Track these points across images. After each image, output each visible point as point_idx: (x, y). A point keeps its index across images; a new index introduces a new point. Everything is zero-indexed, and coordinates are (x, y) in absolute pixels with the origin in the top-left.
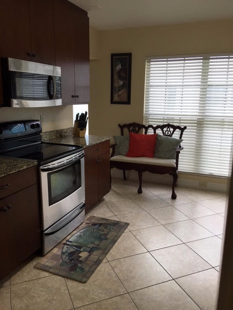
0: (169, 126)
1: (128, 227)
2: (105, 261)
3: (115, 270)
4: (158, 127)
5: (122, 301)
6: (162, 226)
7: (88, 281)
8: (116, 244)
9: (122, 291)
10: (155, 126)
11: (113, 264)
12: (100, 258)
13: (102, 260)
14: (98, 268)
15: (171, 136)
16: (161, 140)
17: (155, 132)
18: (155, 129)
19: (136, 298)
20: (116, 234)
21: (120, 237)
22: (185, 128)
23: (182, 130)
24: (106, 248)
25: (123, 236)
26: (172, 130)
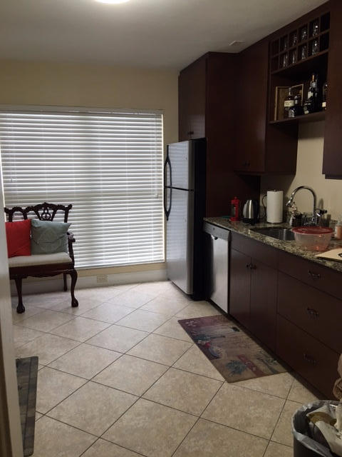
0: (46, 206)
1: (39, 362)
2: (38, 416)
3: (62, 420)
4: (29, 209)
5: (99, 450)
6: (84, 345)
7: (35, 451)
8: (38, 389)
9: (91, 439)
10: (24, 208)
11: (54, 414)
12: (30, 415)
13: (35, 417)
14: (36, 429)
15: (52, 220)
16: (39, 227)
17: (25, 217)
18: (25, 213)
19: (114, 437)
20: (28, 377)
21: (36, 378)
22: (70, 207)
23: (66, 210)
24: (28, 400)
25: (41, 375)
26: (51, 211)
